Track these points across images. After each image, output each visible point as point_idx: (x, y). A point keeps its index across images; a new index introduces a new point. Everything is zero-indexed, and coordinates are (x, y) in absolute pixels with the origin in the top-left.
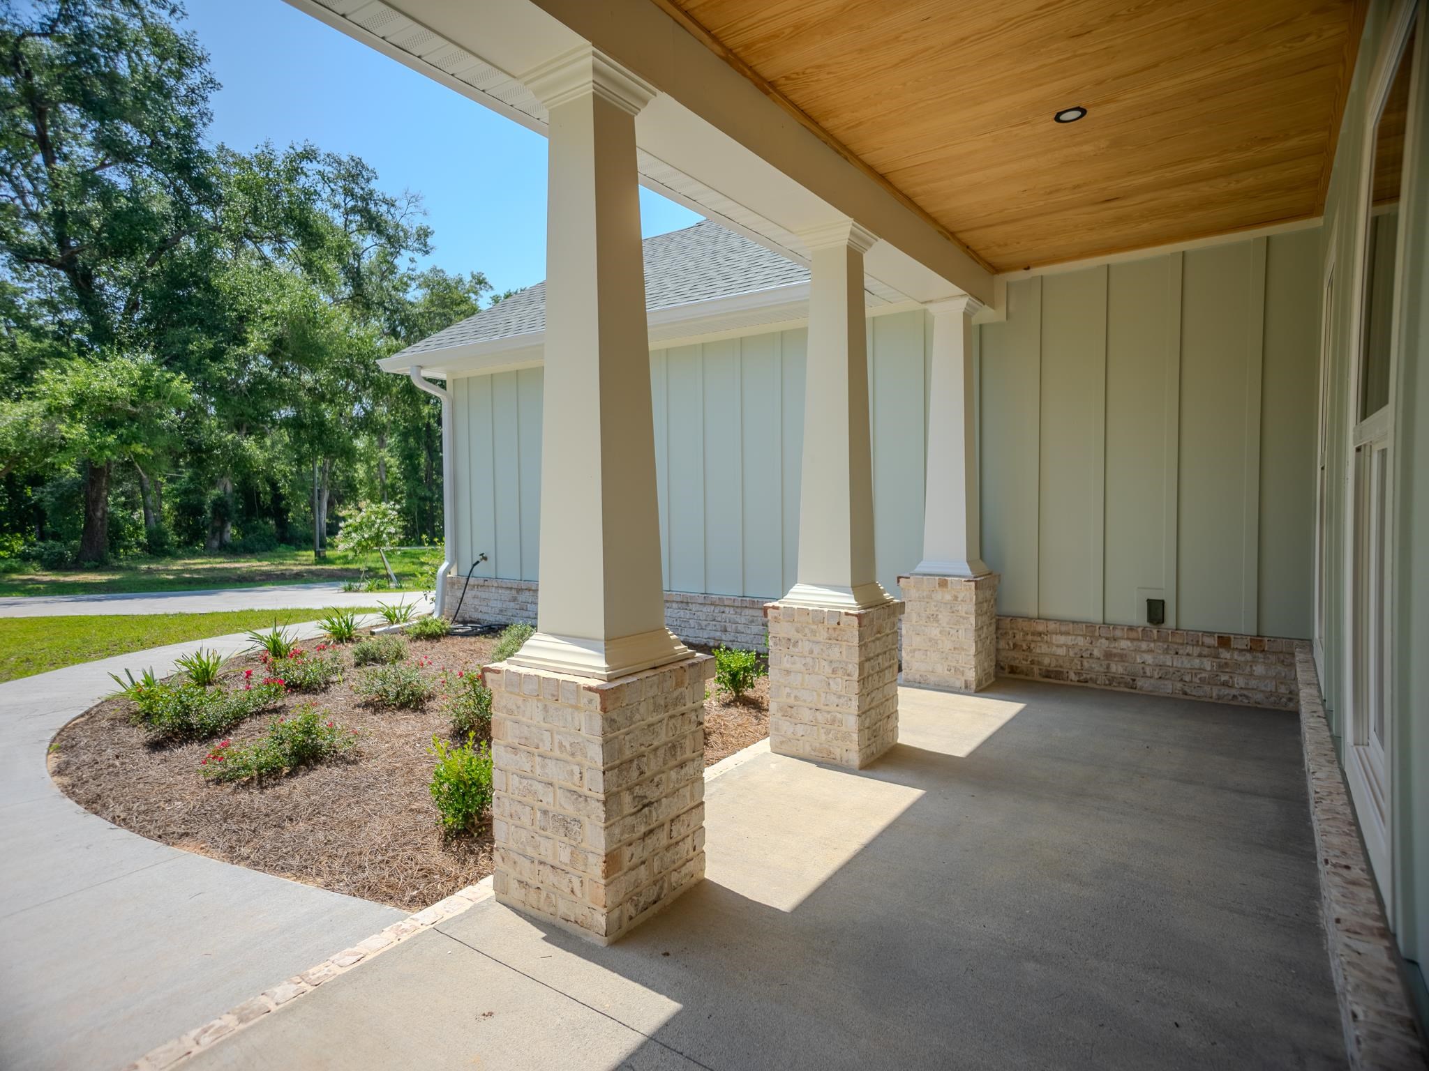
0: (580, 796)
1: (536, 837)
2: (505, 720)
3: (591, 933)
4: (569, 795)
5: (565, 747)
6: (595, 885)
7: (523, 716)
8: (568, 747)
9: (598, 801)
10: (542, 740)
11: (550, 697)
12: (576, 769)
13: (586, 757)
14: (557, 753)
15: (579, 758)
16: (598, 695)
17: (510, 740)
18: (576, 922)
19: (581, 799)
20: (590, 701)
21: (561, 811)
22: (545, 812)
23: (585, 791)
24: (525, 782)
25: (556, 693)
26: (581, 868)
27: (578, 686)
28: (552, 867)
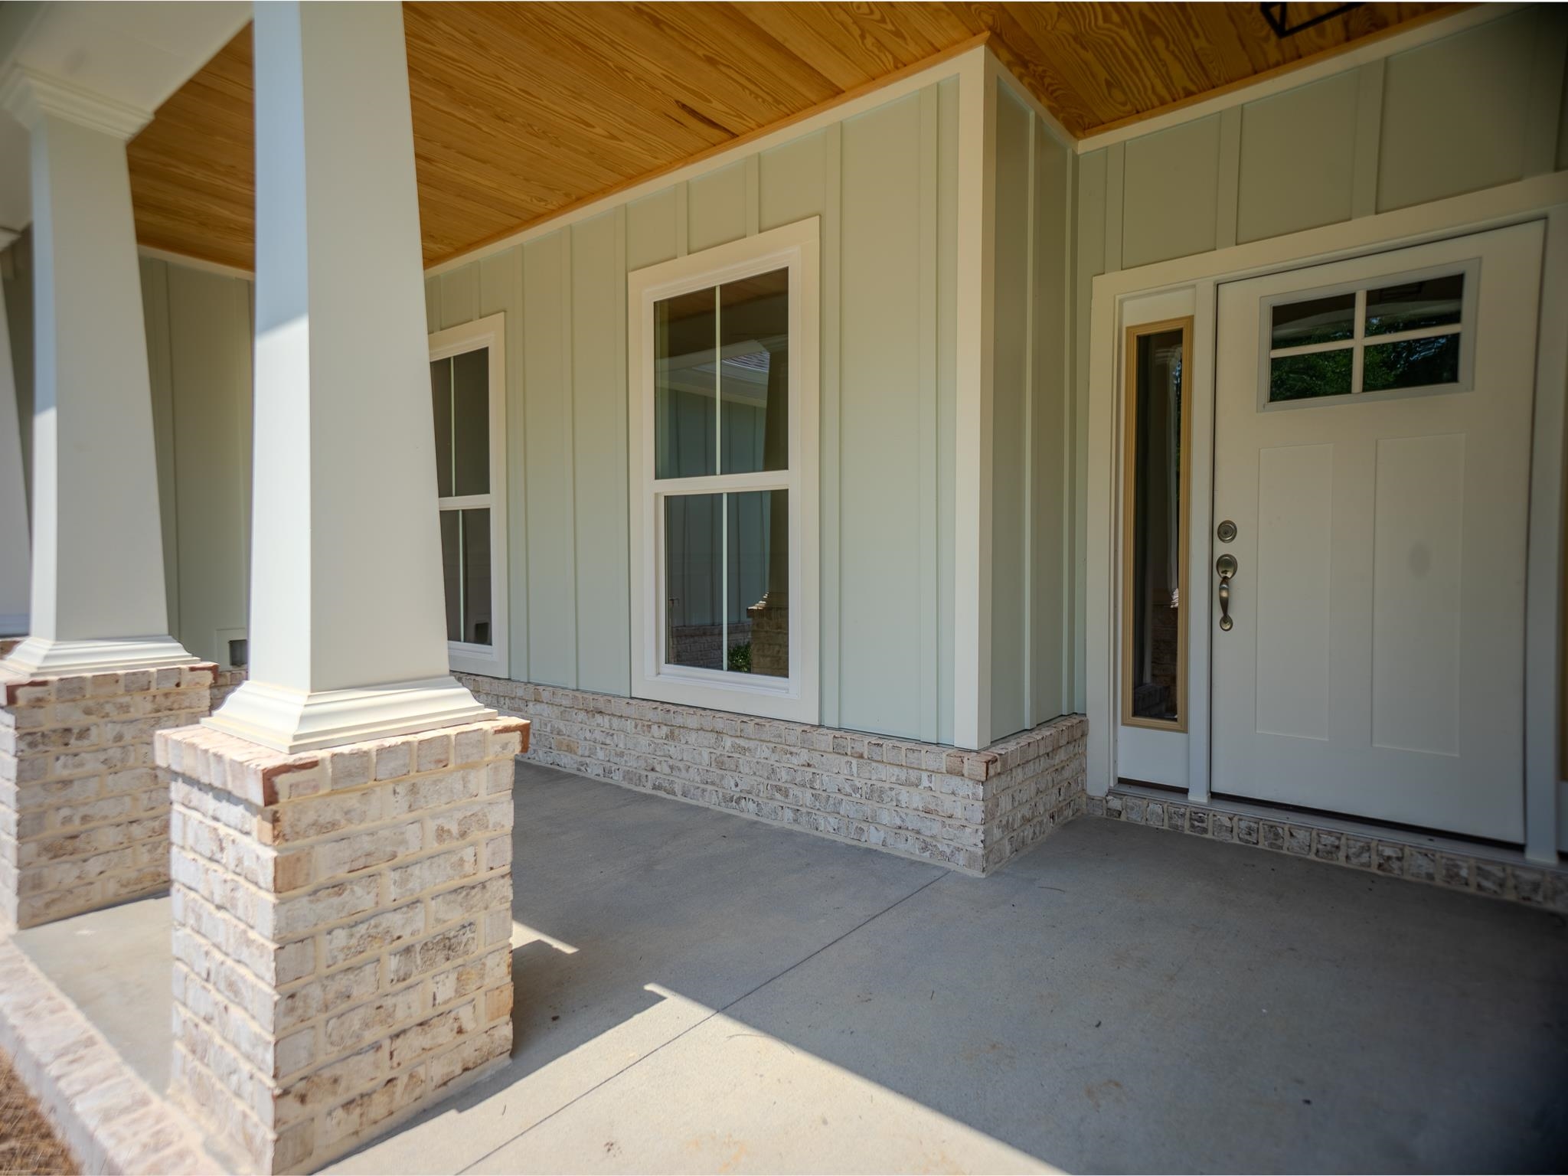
0: (473, 887)
1: (389, 1002)
2: (312, 847)
3: (492, 1061)
4: (453, 897)
5: (449, 831)
6: (497, 992)
7: (361, 821)
8: (455, 829)
9: (503, 877)
10: (403, 842)
11: (432, 766)
12: (468, 854)
13: (487, 827)
14: (434, 846)
15: (476, 834)
16: (519, 732)
17: (323, 877)
18: (466, 1069)
19: (473, 892)
20: (504, 747)
21: (440, 928)
22: (408, 950)
23: (483, 875)
24: (362, 929)
25: (442, 757)
26: (474, 987)
27: (485, 733)
28: (421, 1024)
